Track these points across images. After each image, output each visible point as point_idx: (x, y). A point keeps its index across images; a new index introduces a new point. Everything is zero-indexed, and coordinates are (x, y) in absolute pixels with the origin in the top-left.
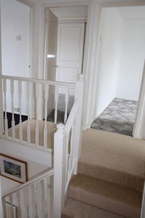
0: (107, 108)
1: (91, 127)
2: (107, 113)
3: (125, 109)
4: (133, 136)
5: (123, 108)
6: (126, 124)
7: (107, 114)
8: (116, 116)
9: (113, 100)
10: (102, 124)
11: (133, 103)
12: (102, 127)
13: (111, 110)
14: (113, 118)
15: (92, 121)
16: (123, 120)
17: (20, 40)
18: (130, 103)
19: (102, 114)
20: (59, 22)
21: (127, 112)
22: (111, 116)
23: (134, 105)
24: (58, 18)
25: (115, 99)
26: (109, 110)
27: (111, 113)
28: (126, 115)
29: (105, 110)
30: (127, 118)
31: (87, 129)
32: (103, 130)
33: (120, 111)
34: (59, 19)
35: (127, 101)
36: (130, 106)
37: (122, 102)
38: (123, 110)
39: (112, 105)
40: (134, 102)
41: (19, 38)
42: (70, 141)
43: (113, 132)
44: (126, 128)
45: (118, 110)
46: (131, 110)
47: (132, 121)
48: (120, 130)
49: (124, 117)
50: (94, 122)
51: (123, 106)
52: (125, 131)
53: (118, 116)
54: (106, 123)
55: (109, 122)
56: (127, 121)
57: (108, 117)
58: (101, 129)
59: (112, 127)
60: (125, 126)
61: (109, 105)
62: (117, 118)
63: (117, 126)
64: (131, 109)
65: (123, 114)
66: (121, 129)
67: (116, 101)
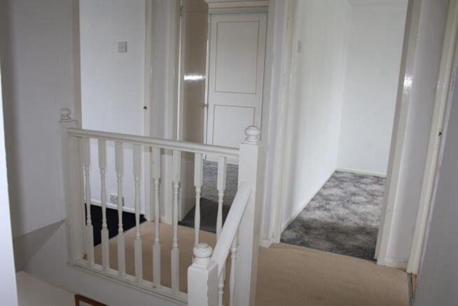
0: (319, 194)
1: (282, 240)
2: (318, 205)
3: (359, 195)
4: (376, 260)
5: (354, 194)
6: (362, 230)
7: (318, 208)
8: (337, 213)
9: (332, 177)
10: (307, 233)
11: (375, 183)
12: (306, 239)
13: (327, 199)
14: (332, 217)
15: (284, 225)
16: (353, 221)
17: (126, 51)
18: (368, 180)
19: (306, 209)
20: (210, 11)
21: (363, 203)
22: (326, 213)
23: (376, 187)
24: (207, 5)
25: (336, 172)
26: (322, 199)
27: (328, 207)
28: (361, 209)
29: (313, 200)
30: (363, 217)
31: (272, 246)
32: (308, 247)
33: (345, 201)
34: (210, 6)
35: (362, 177)
36: (369, 188)
37: (351, 180)
38: (354, 198)
39: (330, 187)
40: (378, 180)
41: (124, 47)
42: (227, 282)
43: (331, 250)
44: (362, 239)
45: (341, 199)
46: (370, 198)
47: (374, 225)
48: (347, 247)
49: (355, 213)
50: (289, 227)
51: (353, 189)
52: (360, 248)
53: (342, 212)
54: (316, 229)
55: (323, 228)
56: (362, 223)
57: (319, 215)
58: (304, 244)
59: (328, 239)
60: (360, 237)
61: (324, 187)
62: (339, 219)
63: (341, 237)
64: (372, 195)
65: (353, 207)
66: (350, 243)
67: (337, 178)
